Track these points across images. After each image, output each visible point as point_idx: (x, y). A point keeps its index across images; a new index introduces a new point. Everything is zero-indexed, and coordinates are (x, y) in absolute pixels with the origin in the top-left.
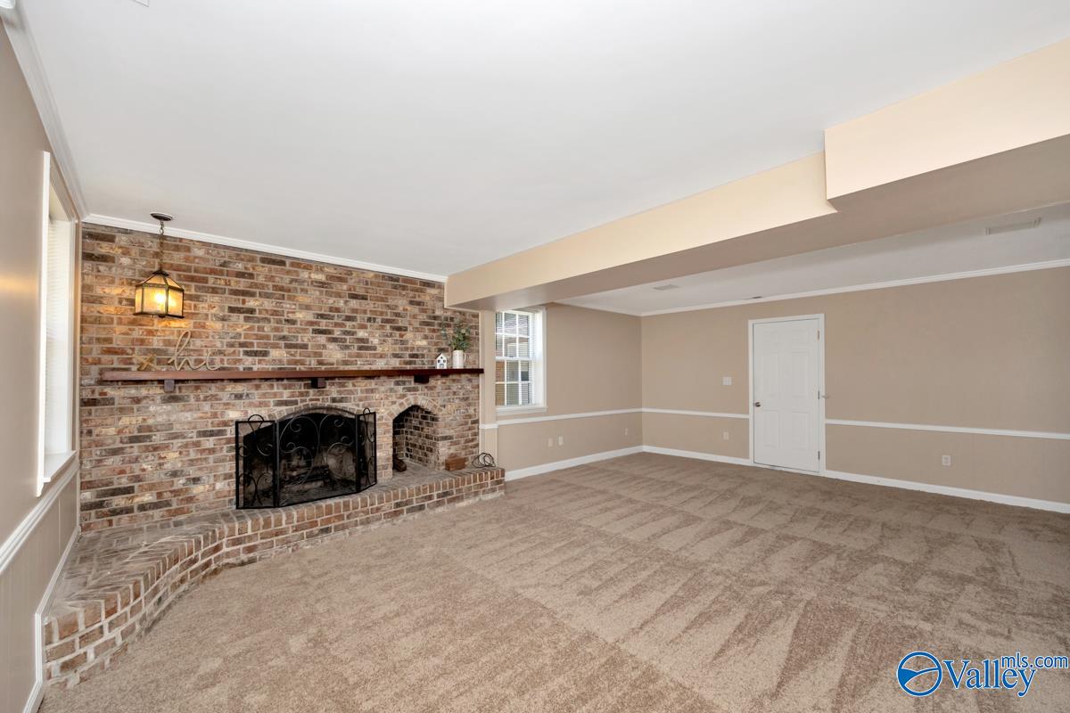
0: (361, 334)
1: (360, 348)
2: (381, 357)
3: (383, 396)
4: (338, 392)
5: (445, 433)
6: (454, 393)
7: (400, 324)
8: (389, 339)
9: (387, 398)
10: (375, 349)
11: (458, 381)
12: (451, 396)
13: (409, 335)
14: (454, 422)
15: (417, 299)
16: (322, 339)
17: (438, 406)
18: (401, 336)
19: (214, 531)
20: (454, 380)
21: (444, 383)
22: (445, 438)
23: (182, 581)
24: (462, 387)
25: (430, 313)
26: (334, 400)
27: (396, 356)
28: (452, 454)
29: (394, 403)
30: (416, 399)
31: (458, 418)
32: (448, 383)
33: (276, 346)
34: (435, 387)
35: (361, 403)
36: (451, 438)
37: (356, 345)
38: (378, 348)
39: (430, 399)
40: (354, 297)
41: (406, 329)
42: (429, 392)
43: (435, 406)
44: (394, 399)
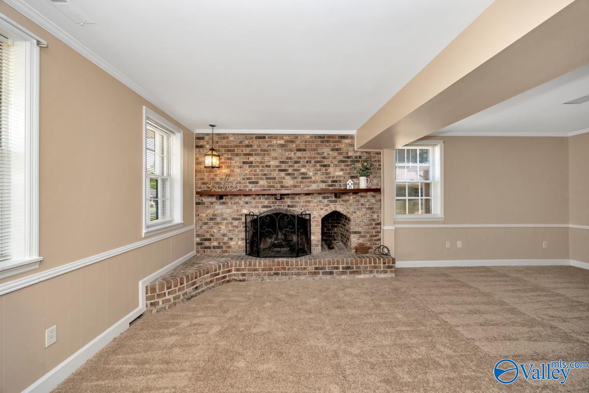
0: (303, 170)
1: (303, 178)
2: (314, 183)
3: (315, 205)
4: (291, 202)
5: (355, 229)
6: (362, 205)
7: (326, 163)
8: (319, 172)
9: (318, 206)
10: (311, 178)
11: (365, 197)
12: (360, 206)
13: (331, 169)
14: (362, 223)
15: (337, 147)
16: (283, 174)
17: (351, 212)
18: (326, 170)
19: (228, 263)
20: (362, 196)
21: (355, 198)
22: (356, 233)
23: (211, 282)
24: (368, 201)
25: (345, 155)
26: (289, 206)
27: (323, 182)
28: (360, 243)
29: (322, 209)
30: (335, 207)
31: (365, 221)
32: (357, 198)
33: (262, 179)
34: (348, 200)
35: (303, 208)
36: (360, 233)
37: (300, 177)
38: (312, 178)
39: (345, 207)
40: (299, 150)
41: (329, 166)
42: (344, 203)
43: (349, 212)
44: (322, 207)
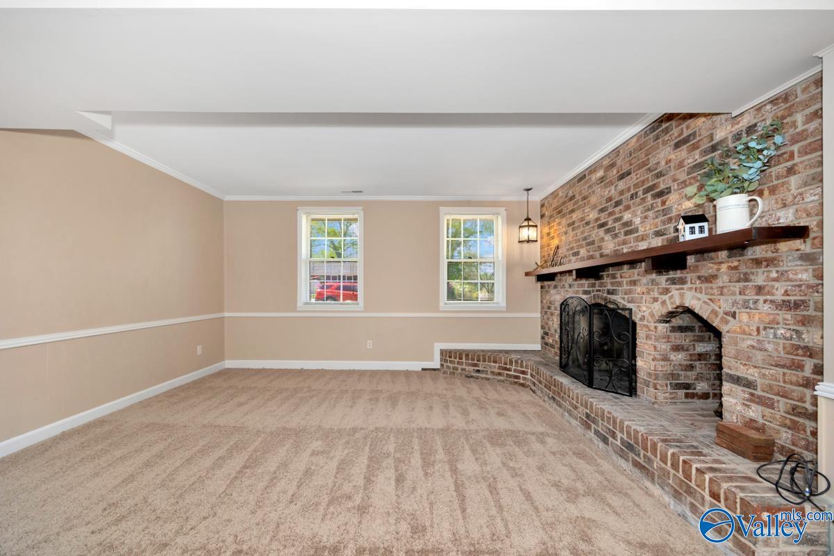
0: (627, 216)
1: (626, 233)
2: (643, 239)
3: (644, 290)
4: (612, 283)
5: (737, 369)
6: (759, 290)
7: (662, 187)
8: (651, 214)
9: (648, 293)
10: (636, 230)
11: (770, 262)
12: (751, 296)
13: (673, 198)
14: (759, 356)
15: (685, 134)
16: (601, 232)
17: (721, 311)
18: (664, 203)
20: (758, 262)
21: (736, 268)
22: (737, 380)
24: (782, 276)
25: (706, 145)
26: (609, 292)
27: (658, 234)
28: (752, 420)
29: (655, 300)
30: (682, 295)
31: (770, 347)
32: (743, 269)
34: (715, 277)
35: (626, 297)
36: (749, 384)
37: (622, 231)
38: (640, 229)
39: (705, 297)
40: (622, 177)
41: (668, 191)
42: (704, 286)
43: (714, 313)
44: (656, 295)
